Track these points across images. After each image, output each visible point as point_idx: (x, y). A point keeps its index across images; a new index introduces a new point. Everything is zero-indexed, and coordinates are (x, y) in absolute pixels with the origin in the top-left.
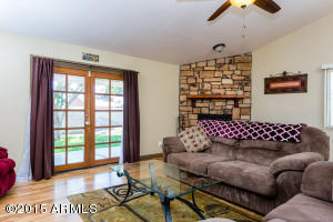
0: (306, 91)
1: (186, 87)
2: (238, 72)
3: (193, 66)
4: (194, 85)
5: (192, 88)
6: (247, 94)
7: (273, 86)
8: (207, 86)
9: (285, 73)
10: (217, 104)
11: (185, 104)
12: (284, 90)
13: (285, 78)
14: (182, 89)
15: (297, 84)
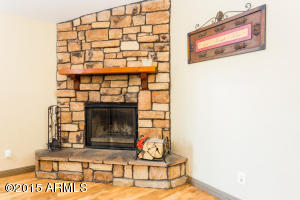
0: (263, 47)
1: (66, 57)
2: (148, 29)
3: (77, 23)
4: (77, 54)
5: (75, 59)
6: (162, 66)
7: (201, 45)
8: (97, 55)
9: (221, 15)
10: (113, 84)
11: (64, 85)
12: (219, 52)
13: (220, 25)
14: (60, 62)
15: (243, 33)
